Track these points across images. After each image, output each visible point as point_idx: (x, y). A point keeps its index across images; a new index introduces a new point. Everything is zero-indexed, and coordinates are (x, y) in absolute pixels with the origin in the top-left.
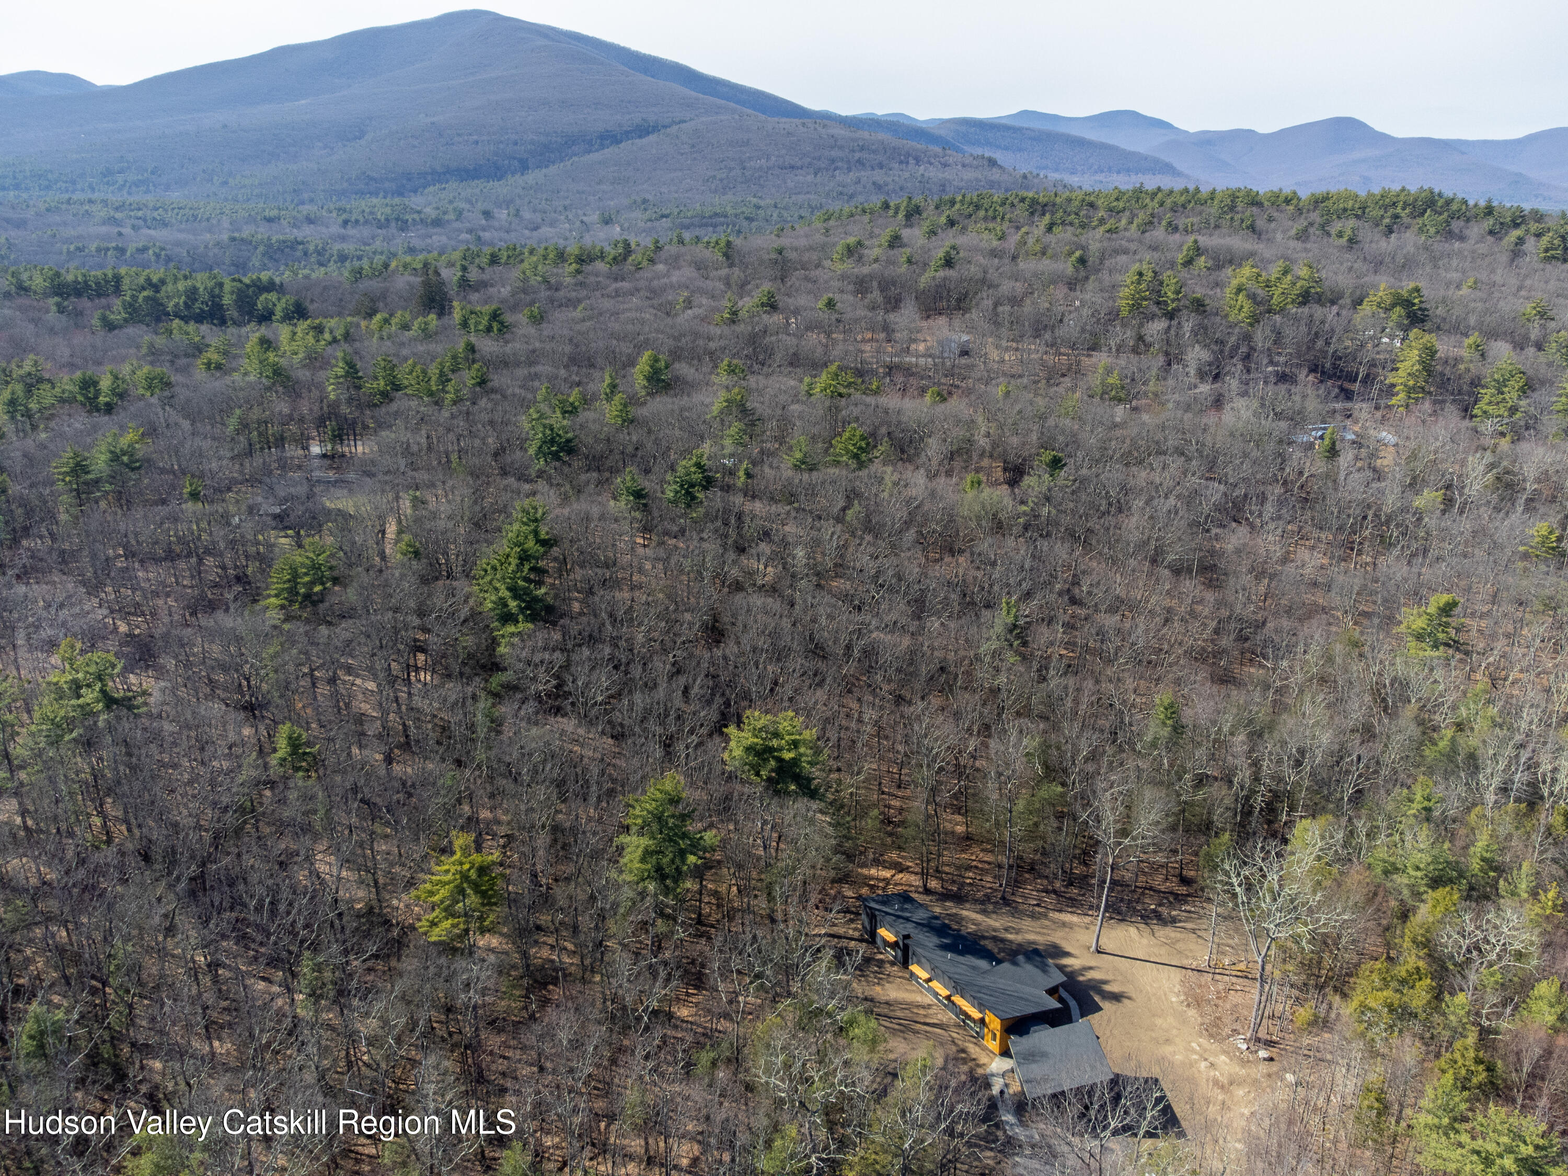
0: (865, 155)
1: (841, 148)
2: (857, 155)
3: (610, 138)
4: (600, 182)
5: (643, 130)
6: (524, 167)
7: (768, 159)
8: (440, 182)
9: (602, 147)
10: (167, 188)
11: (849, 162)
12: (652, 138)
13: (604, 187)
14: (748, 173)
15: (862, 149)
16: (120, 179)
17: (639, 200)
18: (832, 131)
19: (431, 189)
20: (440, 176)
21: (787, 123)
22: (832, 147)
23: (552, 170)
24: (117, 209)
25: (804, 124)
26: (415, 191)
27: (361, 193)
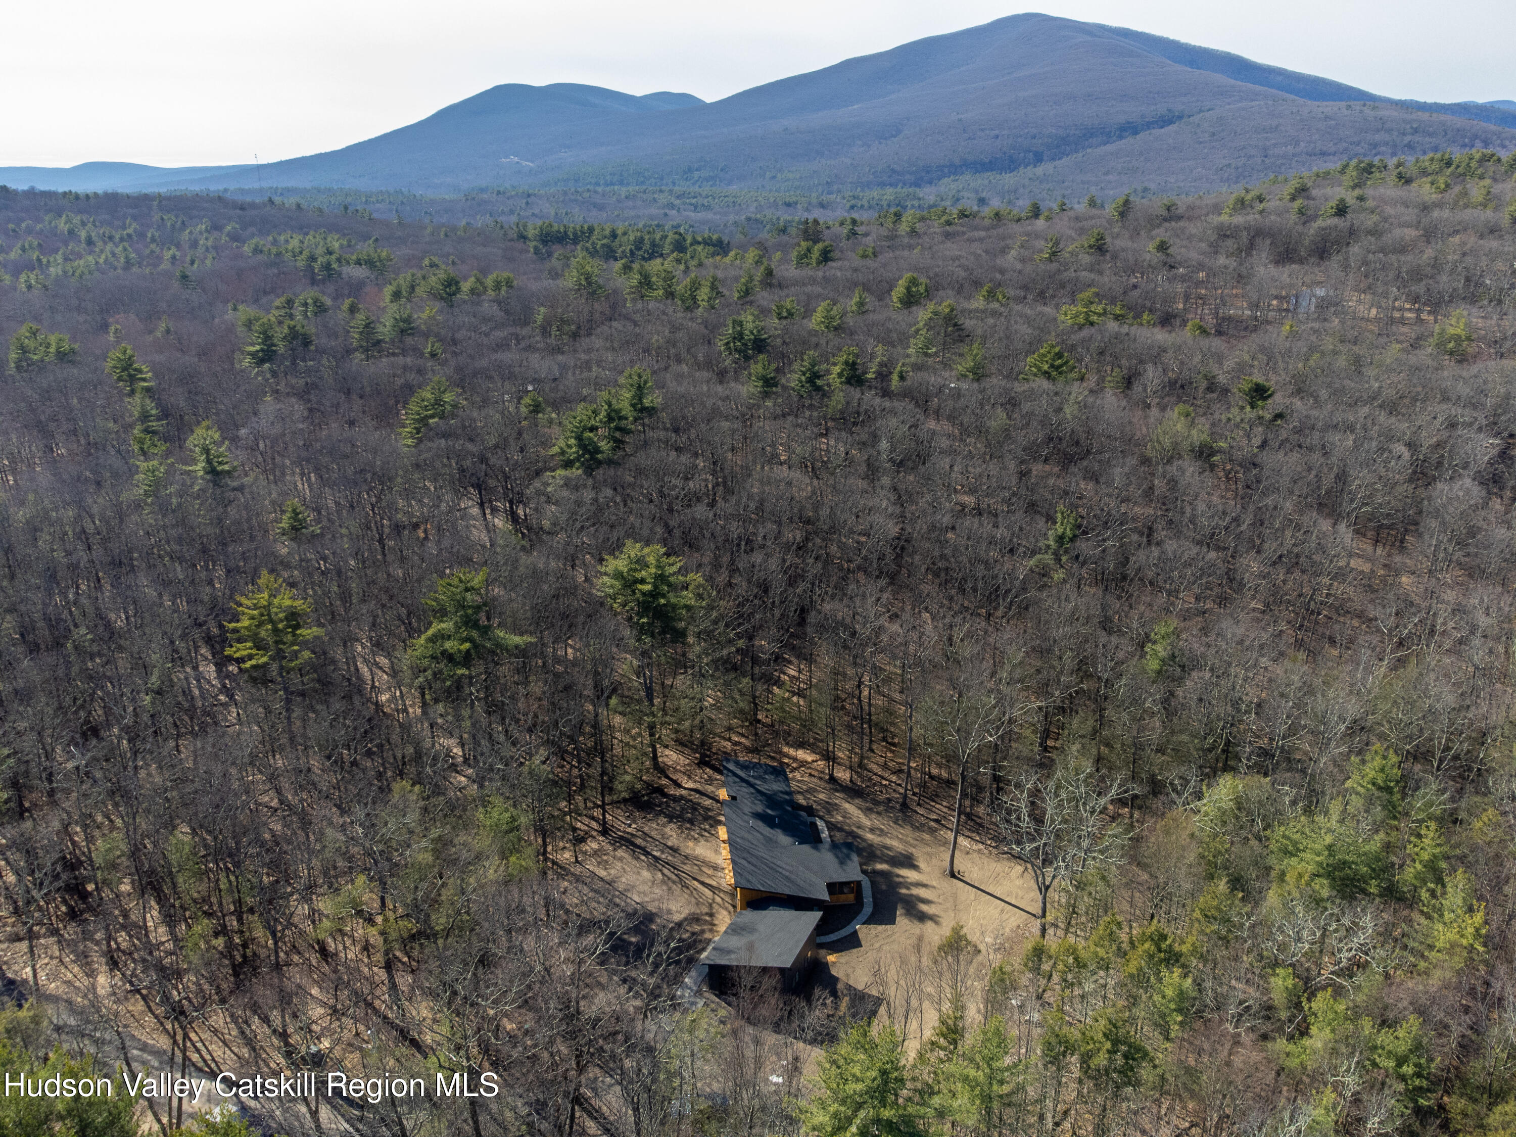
0: (1417, 138)
1: (1389, 131)
2: (1407, 139)
3: (1130, 129)
4: (1107, 173)
5: (1165, 121)
6: (1039, 159)
7: (1297, 144)
8: (955, 174)
9: (1121, 137)
10: (729, 184)
11: (1395, 146)
12: (1172, 128)
13: (1110, 177)
14: (1267, 161)
15: (1416, 131)
16: (696, 175)
17: (1140, 189)
18: (1381, 113)
19: (946, 180)
20: (954, 169)
21: (1329, 107)
22: (1378, 131)
23: (1065, 161)
24: (678, 197)
25: (1349, 107)
26: (930, 183)
27: (882, 185)
